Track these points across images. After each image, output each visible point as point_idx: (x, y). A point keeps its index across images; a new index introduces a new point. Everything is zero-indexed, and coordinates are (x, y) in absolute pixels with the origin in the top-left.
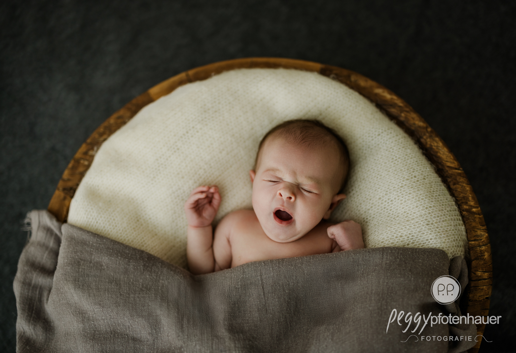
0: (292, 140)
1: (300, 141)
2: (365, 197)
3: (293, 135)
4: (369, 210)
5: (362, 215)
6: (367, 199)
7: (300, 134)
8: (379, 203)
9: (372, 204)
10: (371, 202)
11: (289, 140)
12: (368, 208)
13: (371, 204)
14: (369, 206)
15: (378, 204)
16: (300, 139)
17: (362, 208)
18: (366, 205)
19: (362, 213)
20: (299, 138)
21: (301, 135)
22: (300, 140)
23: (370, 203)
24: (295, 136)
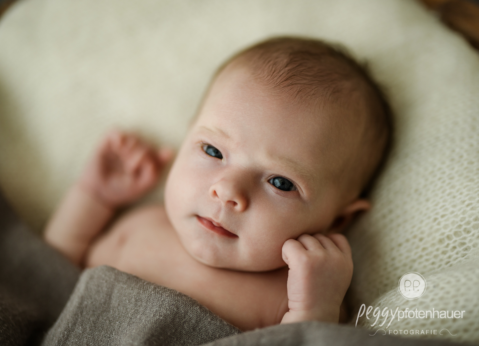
0: (264, 77)
1: (283, 80)
2: (412, 233)
3: (271, 67)
4: (414, 261)
5: (396, 269)
6: (415, 237)
7: (286, 67)
8: (438, 250)
9: (424, 249)
10: (422, 245)
11: (259, 74)
12: (413, 256)
13: (420, 250)
14: (416, 253)
15: (435, 253)
16: (282, 76)
17: (401, 255)
18: (409, 251)
19: (398, 264)
20: (281, 73)
21: (287, 69)
22: (281, 78)
23: (417, 247)
24: (273, 69)
